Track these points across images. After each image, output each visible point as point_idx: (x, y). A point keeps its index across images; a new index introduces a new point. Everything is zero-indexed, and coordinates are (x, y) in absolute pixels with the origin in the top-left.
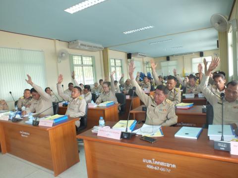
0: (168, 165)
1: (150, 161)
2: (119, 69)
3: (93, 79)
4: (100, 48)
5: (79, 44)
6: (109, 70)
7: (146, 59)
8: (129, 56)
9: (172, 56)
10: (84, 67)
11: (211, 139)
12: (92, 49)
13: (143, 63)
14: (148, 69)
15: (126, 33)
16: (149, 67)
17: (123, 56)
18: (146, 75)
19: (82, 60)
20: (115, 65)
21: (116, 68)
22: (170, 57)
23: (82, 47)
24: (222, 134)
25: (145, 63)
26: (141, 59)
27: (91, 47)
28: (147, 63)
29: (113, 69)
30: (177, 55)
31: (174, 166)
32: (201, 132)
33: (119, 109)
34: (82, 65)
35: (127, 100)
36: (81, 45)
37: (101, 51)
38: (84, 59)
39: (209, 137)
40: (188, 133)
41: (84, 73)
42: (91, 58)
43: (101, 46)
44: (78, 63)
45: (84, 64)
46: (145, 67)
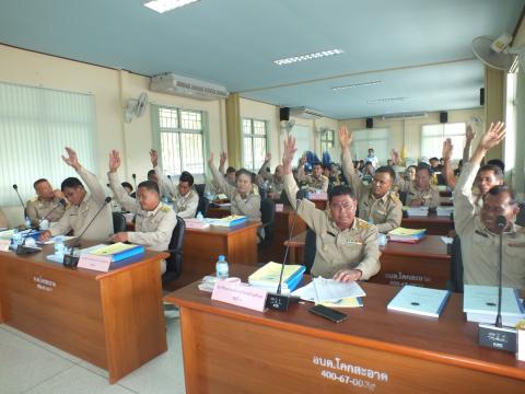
0: (371, 374)
1: (329, 363)
2: (260, 142)
4: (221, 93)
5: (175, 83)
7: (321, 123)
8: (284, 114)
9: (380, 117)
10: (183, 135)
11: (469, 318)
12: (201, 94)
13: (315, 132)
14: (324, 144)
15: (281, 62)
16: (327, 141)
17: (271, 113)
18: (320, 158)
19: (178, 118)
20: (253, 132)
21: (255, 139)
22: (375, 122)
23: (180, 89)
24: (499, 310)
25: (319, 130)
26: (311, 121)
27: (201, 89)
28: (324, 131)
29: (247, 142)
30: (389, 117)
31: (384, 377)
32: (447, 300)
34: (179, 130)
35: (279, 214)
36: (180, 84)
37: (223, 102)
38: (184, 115)
39: (465, 314)
40: (417, 302)
41: (183, 147)
42: (199, 115)
43: (222, 89)
44: (169, 126)
45: (183, 127)
46: (318, 140)
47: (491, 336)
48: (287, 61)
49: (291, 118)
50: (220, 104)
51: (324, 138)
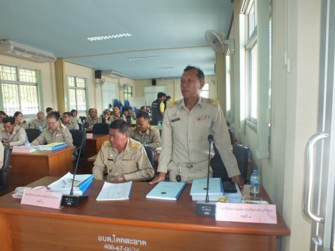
2: (81, 93)
3: (36, 105)
4: (51, 58)
5: (12, 47)
6: (65, 94)
7: (123, 81)
8: (98, 74)
9: (160, 79)
10: (21, 86)
12: (36, 58)
13: (119, 86)
14: (126, 95)
15: (92, 39)
16: (128, 93)
17: (89, 73)
18: (123, 104)
19: (17, 74)
20: (76, 85)
21: (77, 90)
22: (157, 82)
23: (18, 53)
25: (122, 85)
26: (116, 81)
27: (34, 54)
28: (124, 86)
29: (72, 92)
30: (166, 79)
33: (74, 154)
34: (18, 82)
35: (89, 141)
36: (16, 49)
37: (53, 64)
38: (22, 72)
41: (22, 95)
42: (34, 73)
43: (52, 55)
44: (9, 79)
45: (21, 80)
46: (122, 92)
48: (99, 38)
49: (102, 77)
50: (50, 64)
51: (126, 91)
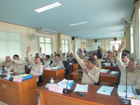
2: (67, 46)
3: (51, 51)
4: (56, 33)
5: (44, 30)
6: (61, 46)
7: (83, 41)
8: (73, 38)
9: (99, 39)
10: (46, 44)
11: (119, 95)
12: (51, 33)
13: (82, 43)
15: (72, 25)
16: (85, 46)
17: (70, 38)
19: (45, 40)
20: (65, 43)
21: (65, 45)
22: (97, 40)
23: (45, 32)
24: (126, 93)
25: (82, 42)
26: (80, 41)
27: (51, 32)
28: (84, 43)
29: (63, 46)
30: (101, 39)
32: (114, 90)
33: (65, 71)
34: (45, 43)
36: (45, 31)
37: (57, 35)
38: (46, 39)
39: (118, 94)
40: (105, 91)
41: (46, 47)
42: (50, 39)
43: (56, 32)
44: (42, 42)
45: (46, 42)
46: (82, 45)
47: (124, 101)
48: (74, 25)
49: (75, 40)
50: (56, 36)
51: (84, 45)
